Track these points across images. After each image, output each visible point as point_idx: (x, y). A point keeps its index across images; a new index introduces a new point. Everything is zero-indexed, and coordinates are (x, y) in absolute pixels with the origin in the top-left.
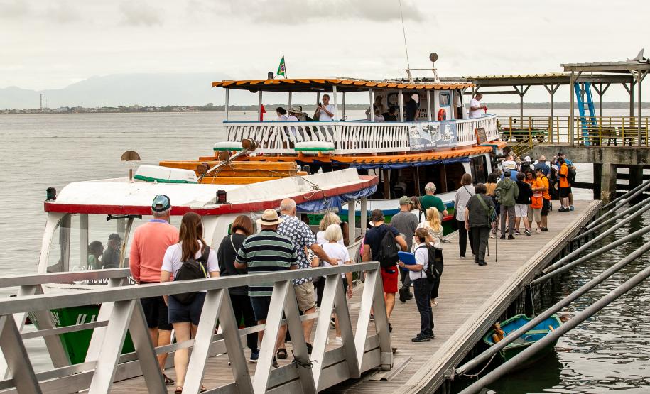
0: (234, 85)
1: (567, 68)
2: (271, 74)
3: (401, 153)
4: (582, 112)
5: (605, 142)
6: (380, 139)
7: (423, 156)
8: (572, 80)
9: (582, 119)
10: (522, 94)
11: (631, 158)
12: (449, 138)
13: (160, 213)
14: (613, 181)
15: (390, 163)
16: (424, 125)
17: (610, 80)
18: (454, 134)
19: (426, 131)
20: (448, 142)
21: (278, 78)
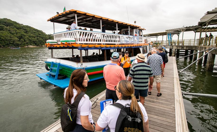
1: (166, 31)
4: (169, 38)
5: (173, 44)
8: (167, 33)
9: (169, 40)
10: (157, 37)
11: (180, 48)
12: (136, 41)
13: (115, 60)
14: (175, 52)
17: (174, 33)
18: (138, 40)
19: (128, 38)
20: (136, 42)
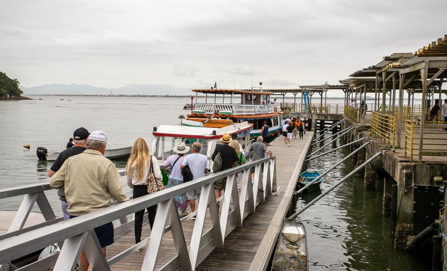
0: (199, 91)
1: (300, 87)
2: (212, 88)
3: (252, 115)
4: (305, 101)
5: (313, 112)
6: (246, 110)
7: (259, 116)
8: (302, 91)
9: (306, 104)
10: (284, 95)
12: (266, 110)
14: (316, 125)
15: (250, 118)
16: (259, 106)
17: (314, 91)
18: (268, 109)
19: (260, 108)
20: (266, 112)
21: (214, 89)
